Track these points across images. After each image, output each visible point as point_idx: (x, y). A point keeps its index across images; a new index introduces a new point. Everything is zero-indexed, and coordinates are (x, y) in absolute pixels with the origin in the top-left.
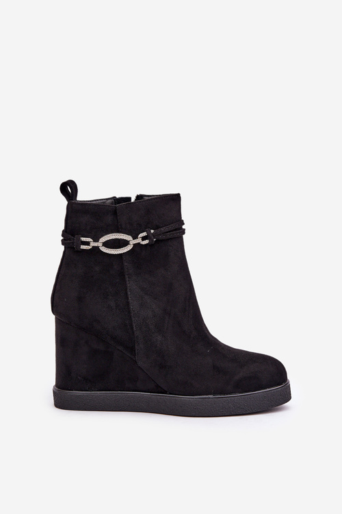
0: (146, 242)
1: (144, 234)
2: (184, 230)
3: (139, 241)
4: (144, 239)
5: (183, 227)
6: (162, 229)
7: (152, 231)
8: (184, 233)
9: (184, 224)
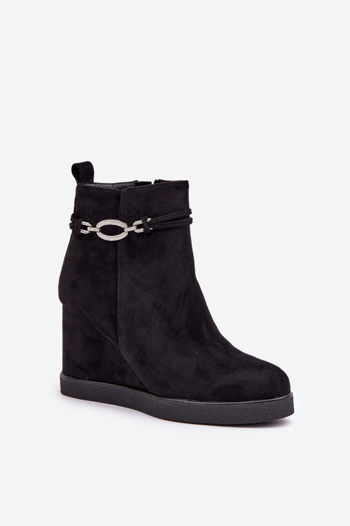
0: (141, 230)
1: (139, 222)
2: (192, 219)
3: (133, 228)
4: (139, 227)
5: (191, 216)
6: (159, 218)
7: (149, 219)
8: (191, 222)
9: (191, 213)
